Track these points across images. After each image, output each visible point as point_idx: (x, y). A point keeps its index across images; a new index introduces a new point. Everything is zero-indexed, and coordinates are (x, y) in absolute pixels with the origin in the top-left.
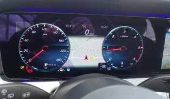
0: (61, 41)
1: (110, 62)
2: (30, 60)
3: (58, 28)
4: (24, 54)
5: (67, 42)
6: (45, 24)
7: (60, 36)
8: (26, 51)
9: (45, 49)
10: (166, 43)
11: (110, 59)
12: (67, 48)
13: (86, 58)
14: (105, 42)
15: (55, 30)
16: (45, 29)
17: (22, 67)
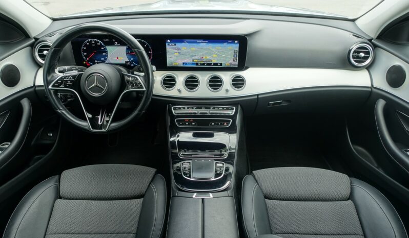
0: (103, 48)
1: (132, 61)
2: (88, 59)
3: (100, 42)
4: (85, 56)
5: (105, 49)
6: (93, 39)
7: (101, 46)
8: (85, 54)
9: (94, 53)
10: (167, 50)
11: (132, 59)
12: (106, 52)
13: (118, 58)
14: (127, 49)
15: (98, 42)
16: (94, 42)
17: (85, 63)
